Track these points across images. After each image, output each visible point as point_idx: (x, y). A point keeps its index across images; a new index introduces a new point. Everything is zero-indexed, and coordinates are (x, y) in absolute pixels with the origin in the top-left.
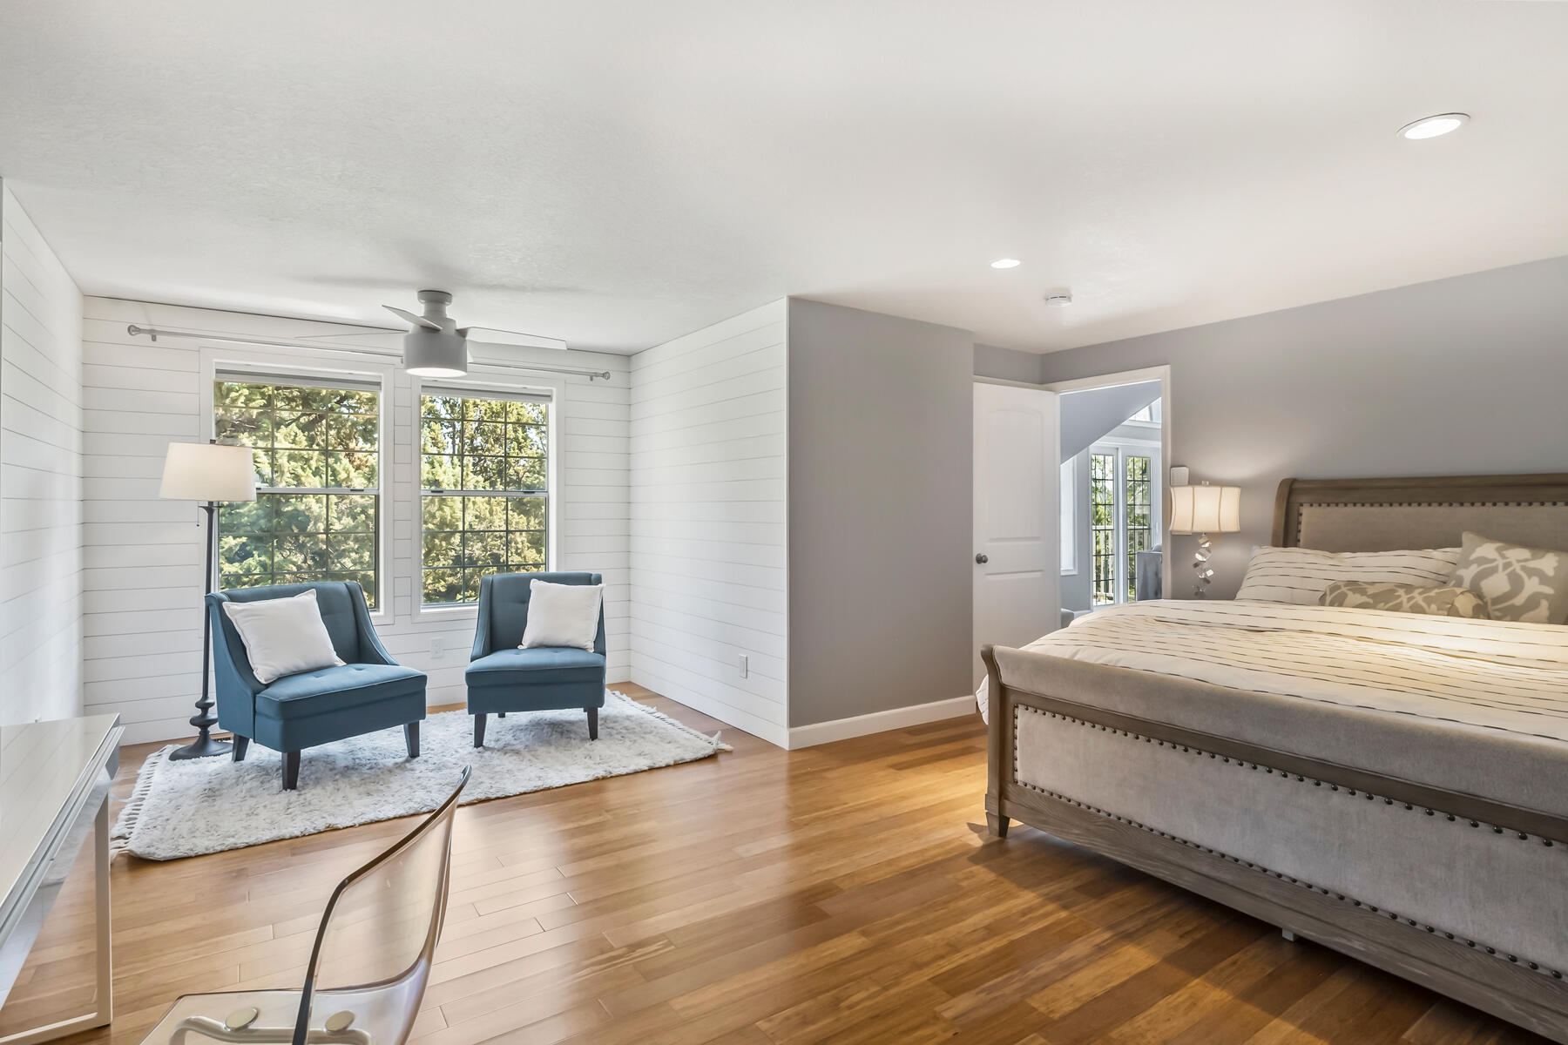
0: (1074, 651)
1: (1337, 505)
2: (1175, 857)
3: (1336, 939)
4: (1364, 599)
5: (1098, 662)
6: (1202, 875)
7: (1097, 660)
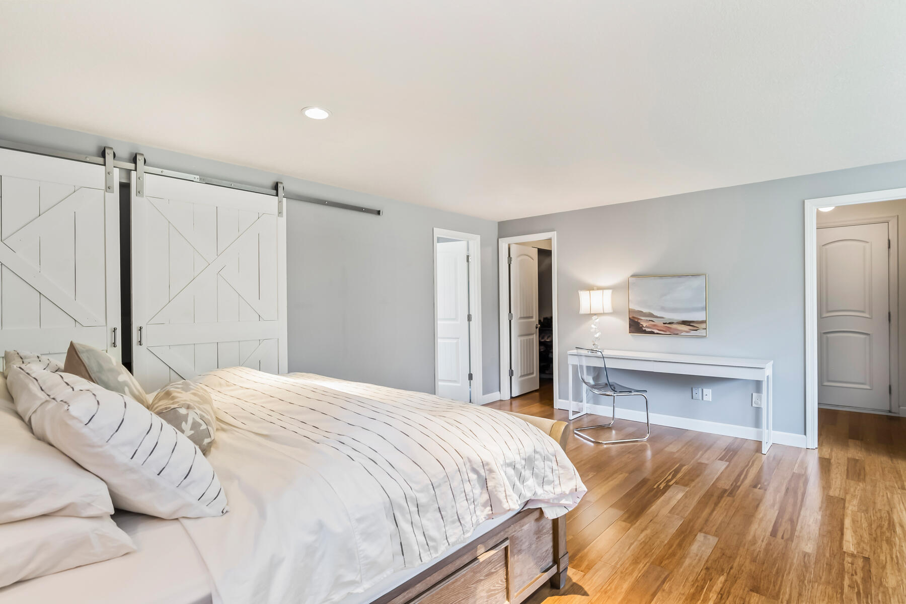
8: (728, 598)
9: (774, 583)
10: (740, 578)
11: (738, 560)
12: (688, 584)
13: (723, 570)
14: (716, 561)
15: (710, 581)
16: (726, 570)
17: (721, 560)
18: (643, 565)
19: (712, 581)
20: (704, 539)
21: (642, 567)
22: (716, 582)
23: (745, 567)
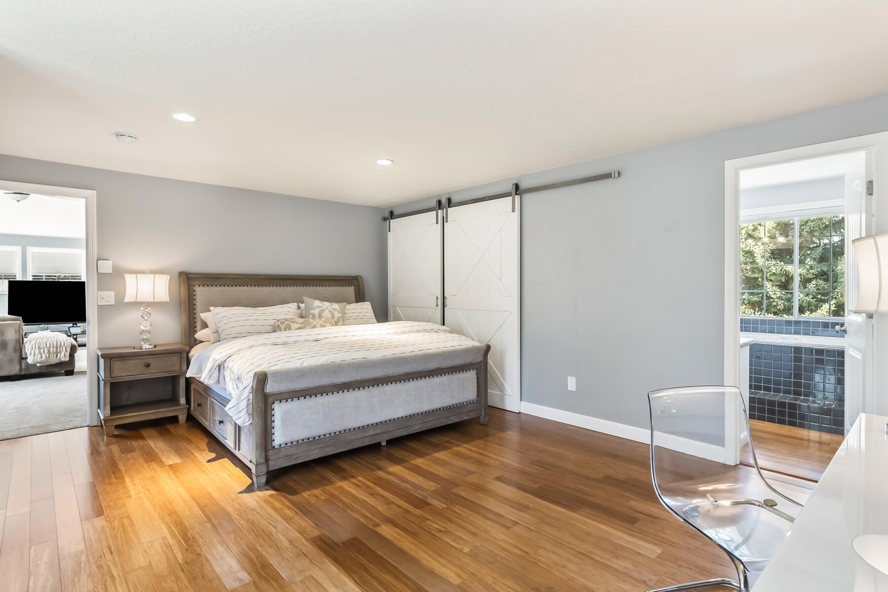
0: (301, 362)
1: (212, 286)
2: (361, 435)
3: (412, 430)
4: (299, 325)
5: (319, 363)
6: (371, 436)
7: (317, 363)
8: (161, 548)
9: (136, 586)
10: (167, 568)
11: (185, 581)
12: (197, 536)
13: (187, 563)
14: (202, 566)
15: (186, 549)
16: (186, 566)
17: (198, 570)
18: (242, 524)
19: (185, 550)
20: (238, 577)
21: (241, 522)
22: (181, 550)
23: (172, 581)
